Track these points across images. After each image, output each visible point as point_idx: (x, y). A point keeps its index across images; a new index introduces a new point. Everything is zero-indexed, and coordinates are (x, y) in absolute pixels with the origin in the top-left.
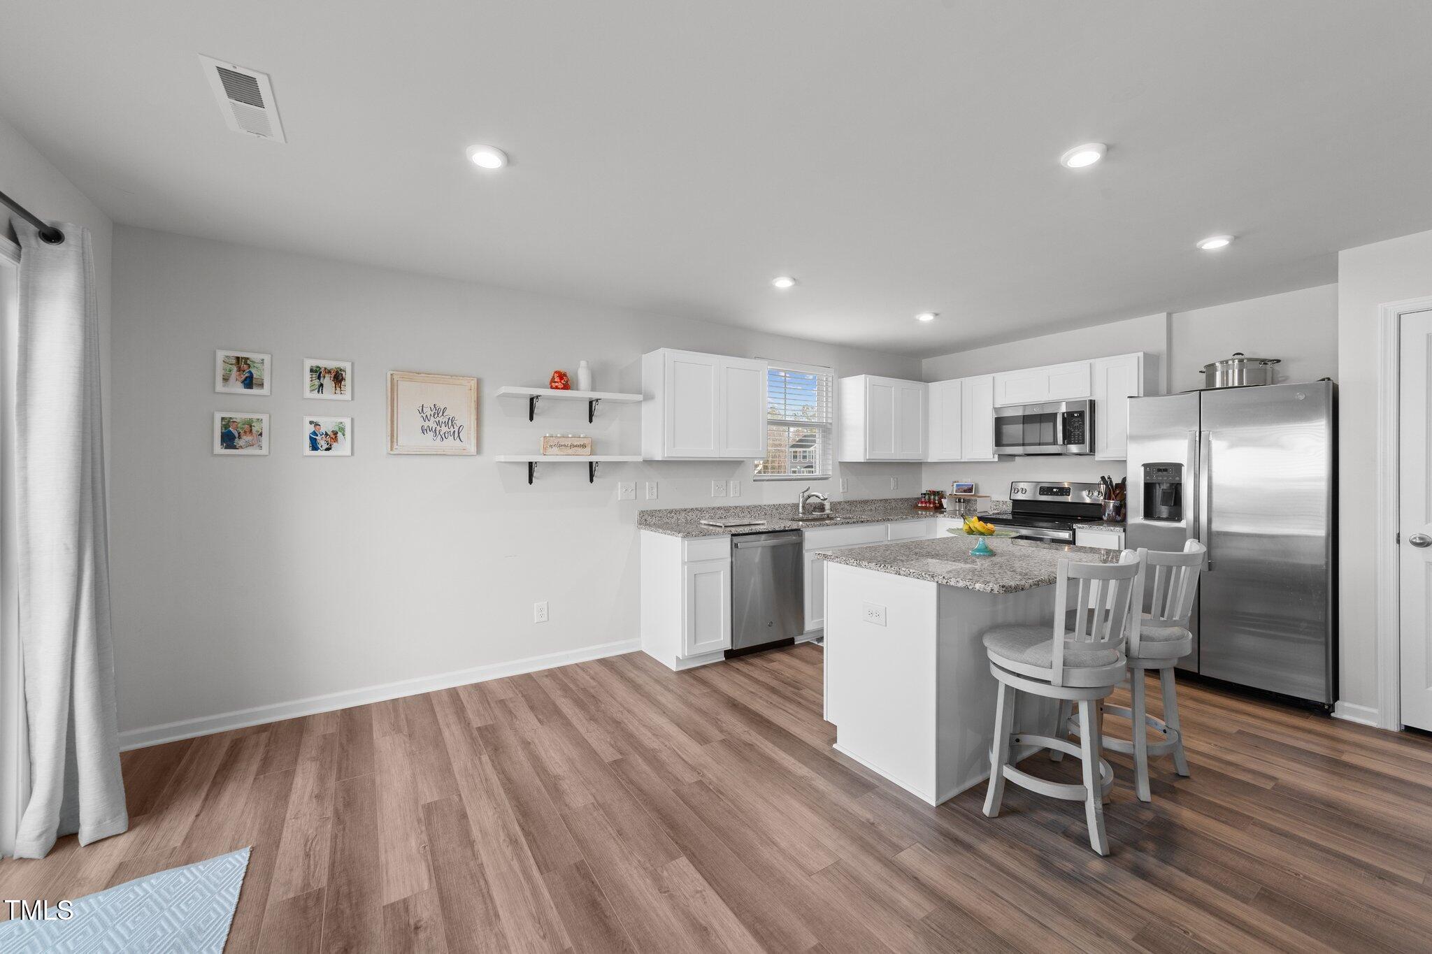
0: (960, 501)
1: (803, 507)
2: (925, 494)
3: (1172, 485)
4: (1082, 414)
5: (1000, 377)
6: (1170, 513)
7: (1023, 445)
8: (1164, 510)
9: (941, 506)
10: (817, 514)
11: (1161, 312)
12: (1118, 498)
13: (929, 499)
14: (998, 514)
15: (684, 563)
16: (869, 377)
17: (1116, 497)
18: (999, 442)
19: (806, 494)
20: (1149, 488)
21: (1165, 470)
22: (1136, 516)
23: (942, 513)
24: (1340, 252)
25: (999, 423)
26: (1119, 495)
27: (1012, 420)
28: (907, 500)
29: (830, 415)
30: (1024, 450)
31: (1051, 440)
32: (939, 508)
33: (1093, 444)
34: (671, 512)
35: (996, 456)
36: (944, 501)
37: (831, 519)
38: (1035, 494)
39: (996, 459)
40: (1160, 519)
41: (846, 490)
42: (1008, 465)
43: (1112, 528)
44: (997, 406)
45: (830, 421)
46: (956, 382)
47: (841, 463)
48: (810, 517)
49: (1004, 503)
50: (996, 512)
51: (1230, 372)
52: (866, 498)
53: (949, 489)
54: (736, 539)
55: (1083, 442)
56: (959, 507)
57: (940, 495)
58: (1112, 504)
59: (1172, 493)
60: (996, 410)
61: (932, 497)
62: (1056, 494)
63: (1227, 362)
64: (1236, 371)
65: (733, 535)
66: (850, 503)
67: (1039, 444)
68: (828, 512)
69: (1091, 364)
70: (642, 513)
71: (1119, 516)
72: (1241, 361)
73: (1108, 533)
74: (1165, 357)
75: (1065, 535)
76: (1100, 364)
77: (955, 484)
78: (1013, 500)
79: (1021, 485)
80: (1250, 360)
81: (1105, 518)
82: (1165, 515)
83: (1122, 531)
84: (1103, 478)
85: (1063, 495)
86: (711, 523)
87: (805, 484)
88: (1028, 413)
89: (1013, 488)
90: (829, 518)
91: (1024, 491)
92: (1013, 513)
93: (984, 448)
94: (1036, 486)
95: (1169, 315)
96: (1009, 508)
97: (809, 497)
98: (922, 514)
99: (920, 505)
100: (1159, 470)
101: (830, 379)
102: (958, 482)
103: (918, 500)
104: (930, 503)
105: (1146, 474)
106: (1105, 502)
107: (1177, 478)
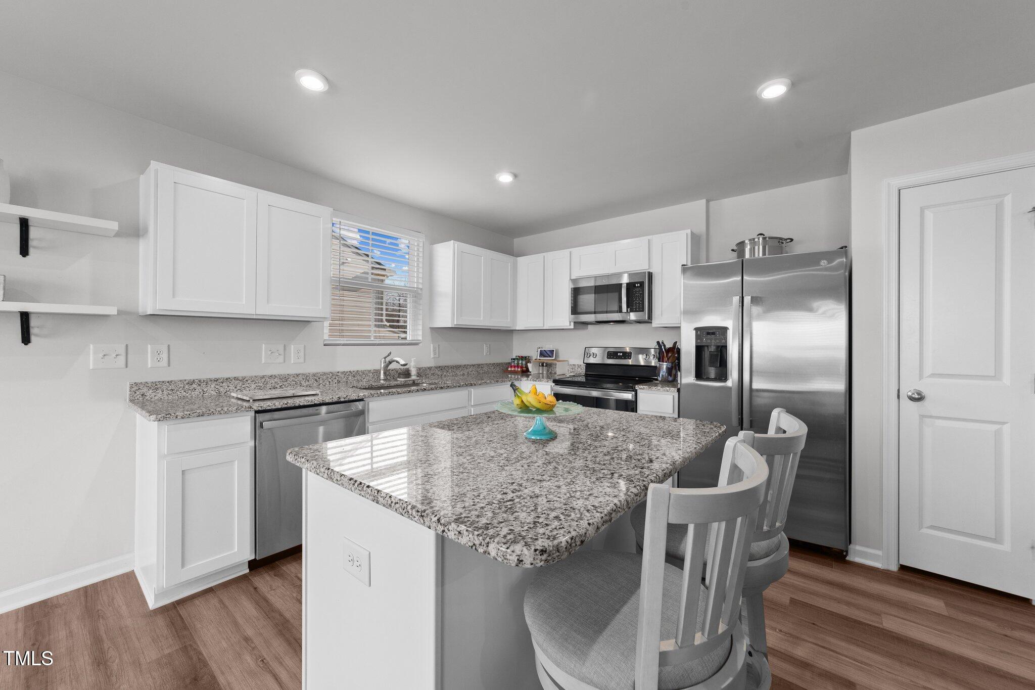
0: (543, 365)
1: (385, 373)
2: (514, 359)
3: (718, 347)
4: (642, 284)
5: (576, 251)
6: (716, 374)
7: (595, 313)
8: (712, 372)
9: (528, 370)
10: (401, 380)
11: (701, 199)
12: (670, 361)
13: (518, 363)
14: (574, 376)
15: (161, 457)
16: (457, 244)
17: (668, 359)
18: (575, 310)
19: (388, 359)
20: (699, 349)
21: (713, 333)
22: (687, 377)
23: (528, 376)
24: (852, 133)
25: (576, 292)
26: (671, 358)
27: (586, 290)
28: (498, 365)
29: (421, 281)
30: (596, 317)
31: (616, 308)
32: (525, 372)
33: (650, 312)
34: (191, 383)
35: (572, 324)
36: (530, 365)
37: (417, 385)
38: (603, 358)
39: (572, 327)
40: (708, 379)
41: (437, 355)
42: (581, 333)
43: (668, 389)
44: (573, 278)
45: (420, 286)
46: (540, 256)
47: (432, 329)
48: (393, 383)
49: (579, 366)
50: (572, 374)
51: (756, 248)
52: (459, 363)
53: (535, 355)
54: (261, 417)
55: (643, 310)
56: (542, 369)
57: (527, 359)
58: (665, 366)
59: (718, 355)
60: (574, 281)
61: (520, 362)
62: (620, 358)
63: (754, 239)
64: (761, 247)
65: (257, 412)
66: (441, 368)
67: (607, 312)
68: (413, 377)
69: (649, 240)
70: (136, 387)
71: (671, 376)
72: (764, 239)
73: (664, 393)
74: (705, 237)
75: (628, 396)
76: (656, 239)
77: (539, 350)
78: (587, 364)
79: (594, 350)
80: (770, 238)
81: (660, 379)
82: (713, 376)
83: (676, 391)
84: (658, 343)
85: (626, 359)
86: (239, 396)
87: (387, 350)
88: (599, 283)
89: (586, 354)
90: (414, 383)
91: (595, 355)
92: (586, 375)
93: (563, 318)
94: (605, 351)
95: (708, 202)
96: (582, 371)
97: (390, 363)
98: (511, 377)
99: (509, 369)
100: (708, 334)
101: (421, 245)
102: (542, 348)
103: (509, 365)
104: (518, 367)
105: (698, 337)
106: (659, 364)
107: (724, 341)
